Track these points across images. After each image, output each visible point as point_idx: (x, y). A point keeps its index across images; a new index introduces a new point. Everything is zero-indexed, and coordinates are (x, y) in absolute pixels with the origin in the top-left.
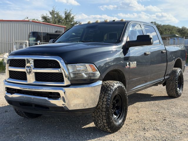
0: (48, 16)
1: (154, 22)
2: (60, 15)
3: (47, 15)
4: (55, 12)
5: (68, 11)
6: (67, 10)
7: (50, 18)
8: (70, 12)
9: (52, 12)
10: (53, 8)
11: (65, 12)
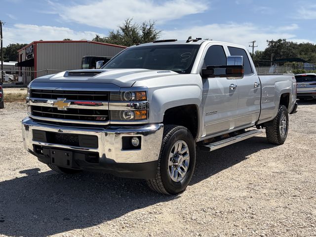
0: (120, 34)
2: (137, 32)
4: (130, 29)
5: (148, 27)
6: (146, 25)
7: (123, 37)
8: (150, 28)
9: (125, 28)
10: (127, 23)
11: (143, 28)
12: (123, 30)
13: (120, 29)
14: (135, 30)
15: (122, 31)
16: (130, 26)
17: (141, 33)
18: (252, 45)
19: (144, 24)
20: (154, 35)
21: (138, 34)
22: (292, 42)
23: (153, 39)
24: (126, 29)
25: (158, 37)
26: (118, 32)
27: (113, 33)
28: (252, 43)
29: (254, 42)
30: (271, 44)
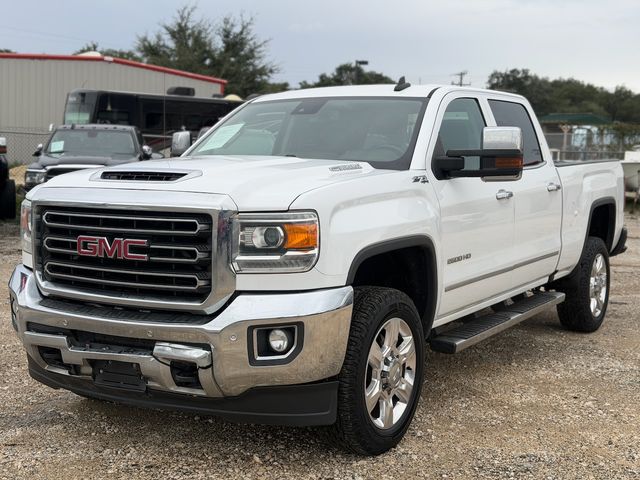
0: (164, 45)
1: (524, 71)
2: (207, 40)
4: (189, 31)
5: (237, 30)
6: (232, 25)
7: (172, 50)
8: (241, 33)
9: (176, 29)
10: (182, 18)
11: (225, 30)
12: (173, 34)
13: (164, 31)
14: (203, 35)
15: (169, 36)
16: (190, 25)
17: (218, 44)
18: (457, 80)
19: (226, 21)
20: (252, 51)
21: (210, 44)
22: (536, 78)
23: (249, 59)
24: (179, 33)
25: (260, 54)
26: (159, 38)
27: (145, 40)
28: (459, 77)
29: (462, 75)
30: (495, 81)
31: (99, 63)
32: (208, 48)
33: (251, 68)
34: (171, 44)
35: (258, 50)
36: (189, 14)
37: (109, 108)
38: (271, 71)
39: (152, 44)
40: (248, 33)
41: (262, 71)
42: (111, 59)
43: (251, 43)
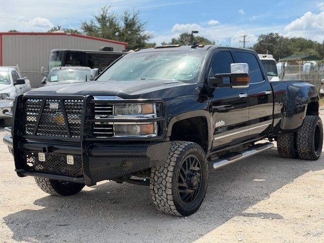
0: (95, 26)
2: (116, 23)
3: (92, 23)
4: (108, 18)
5: (131, 17)
6: (129, 15)
7: (99, 28)
8: (133, 19)
9: (101, 17)
10: (104, 12)
11: (125, 18)
12: (99, 20)
13: (96, 19)
14: (114, 20)
15: (97, 21)
16: (107, 15)
17: (122, 25)
19: (126, 13)
20: (139, 27)
21: (118, 25)
22: (282, 37)
23: (137, 32)
24: (103, 19)
25: (143, 29)
27: (85, 23)
28: (243, 38)
29: (245, 37)
30: (262, 39)
31: (64, 36)
32: (117, 27)
33: (139, 36)
34: (98, 25)
35: (142, 27)
36: (107, 10)
37: (71, 59)
38: (149, 37)
39: (89, 25)
40: (137, 19)
41: (144, 38)
42: (70, 34)
43: (138, 23)
